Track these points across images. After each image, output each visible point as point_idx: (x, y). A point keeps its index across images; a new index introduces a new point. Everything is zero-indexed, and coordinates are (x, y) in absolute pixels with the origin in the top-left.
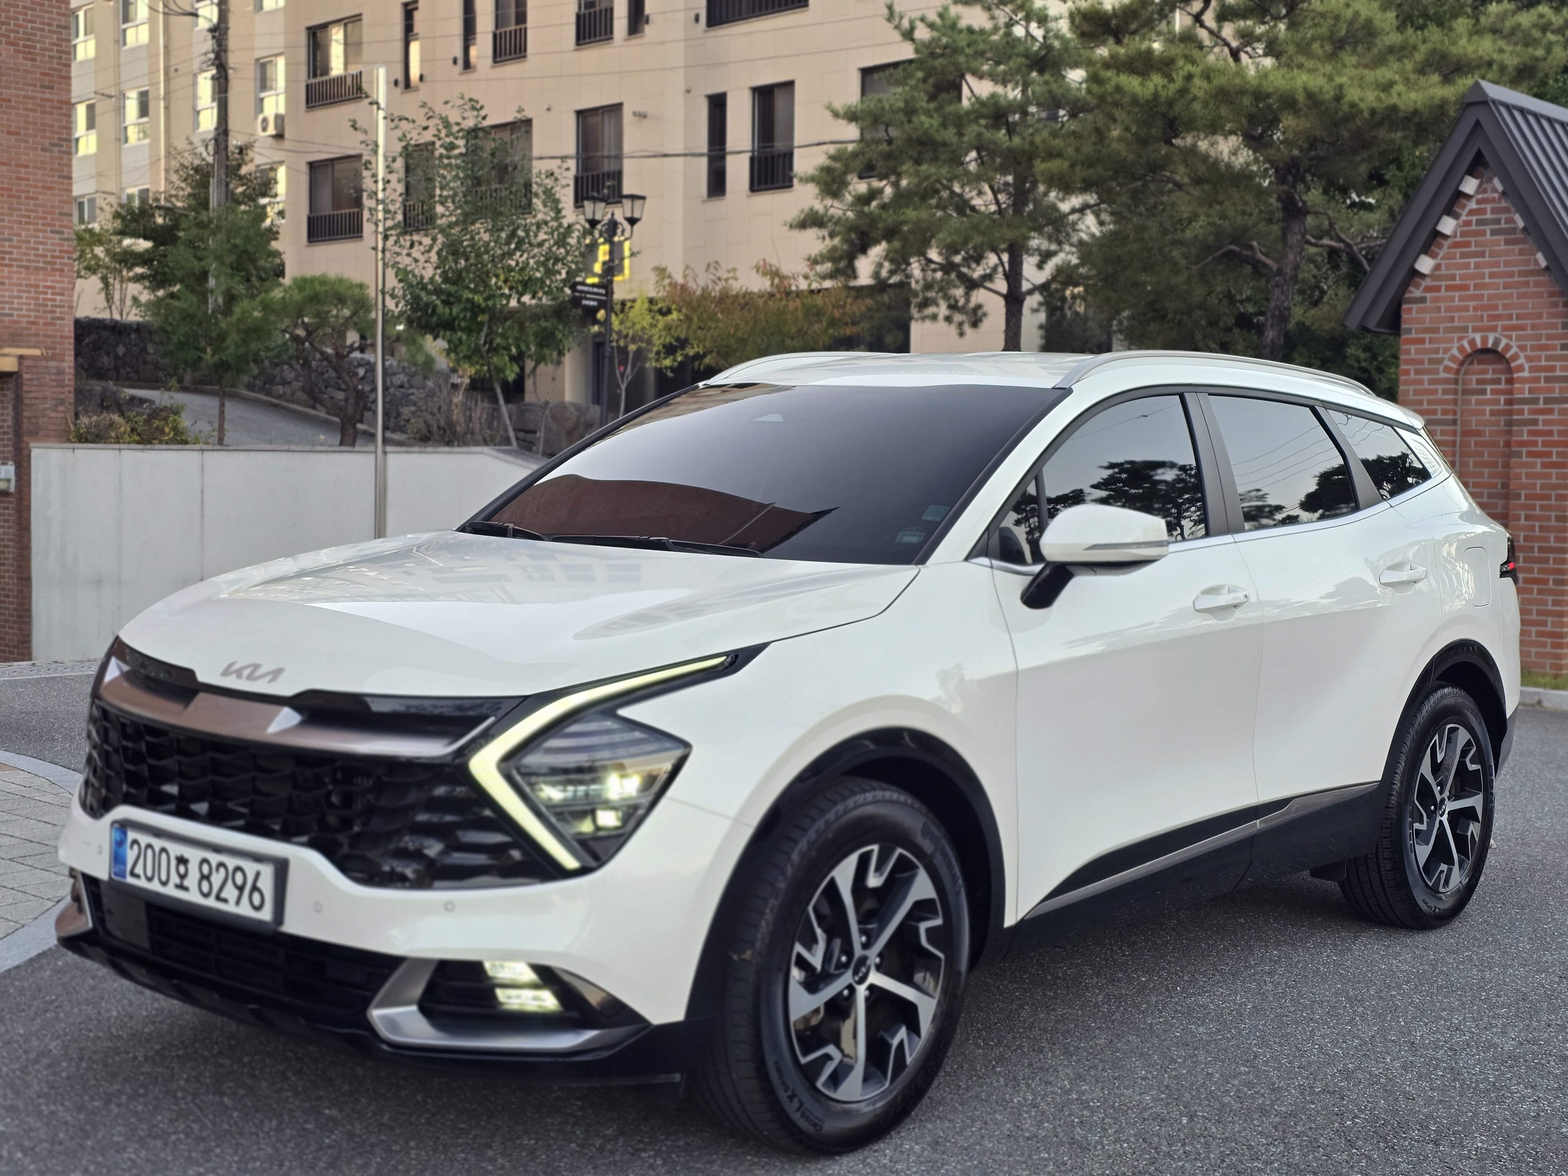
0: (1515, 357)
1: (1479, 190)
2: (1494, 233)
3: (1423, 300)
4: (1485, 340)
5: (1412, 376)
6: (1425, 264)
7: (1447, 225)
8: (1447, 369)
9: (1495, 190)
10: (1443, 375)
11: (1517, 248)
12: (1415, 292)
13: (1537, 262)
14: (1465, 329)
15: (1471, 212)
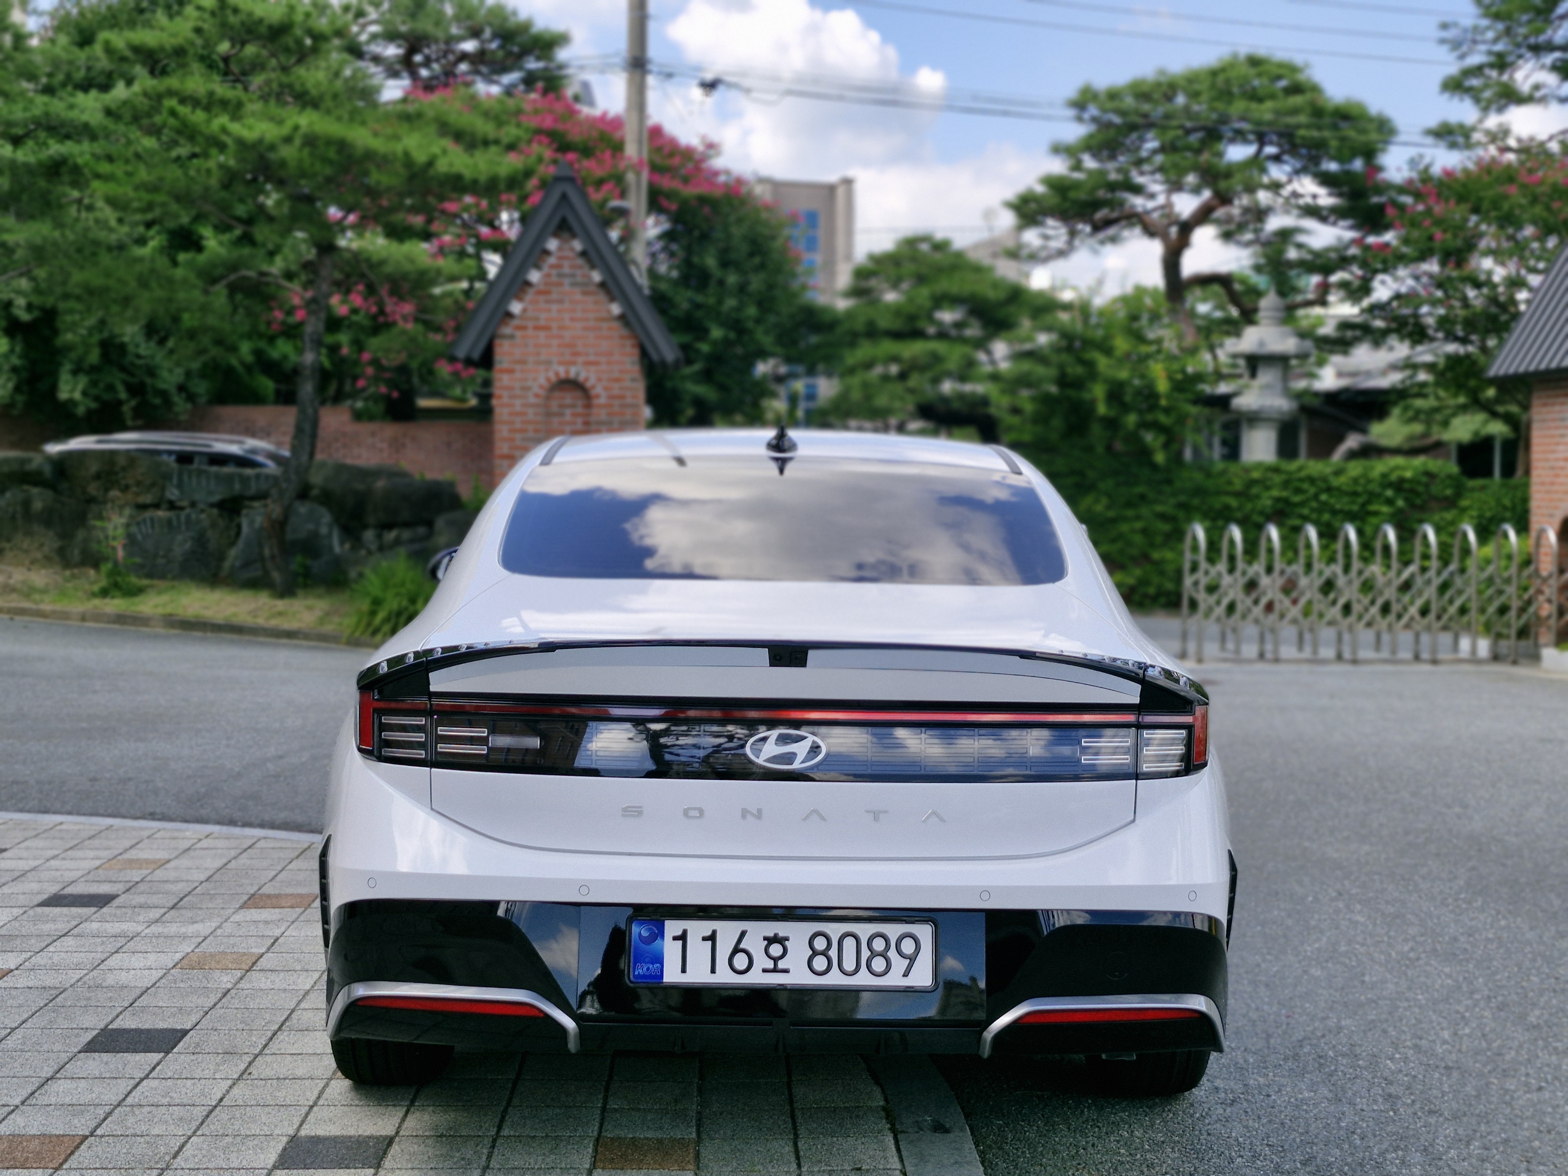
0: (594, 387)
1: (560, 249)
2: (573, 284)
3: (512, 337)
4: (567, 372)
5: (505, 400)
6: (516, 307)
7: (534, 276)
8: (537, 396)
9: (572, 249)
10: (532, 400)
11: (590, 299)
12: (507, 330)
13: (609, 311)
14: (548, 363)
15: (552, 267)
